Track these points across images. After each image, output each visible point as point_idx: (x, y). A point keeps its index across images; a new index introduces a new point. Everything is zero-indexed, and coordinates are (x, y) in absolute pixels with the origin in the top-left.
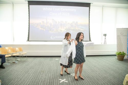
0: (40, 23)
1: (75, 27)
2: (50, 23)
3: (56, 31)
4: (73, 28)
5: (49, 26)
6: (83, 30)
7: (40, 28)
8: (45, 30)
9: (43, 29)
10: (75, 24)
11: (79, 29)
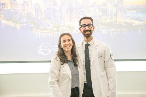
0: (3, 4)
1: (115, 15)
2: (36, 4)
3: (55, 29)
4: (108, 21)
5: (34, 14)
6: (141, 23)
7: (4, 22)
8: (18, 27)
9: (12, 24)
10: (115, 6)
11: (128, 20)
